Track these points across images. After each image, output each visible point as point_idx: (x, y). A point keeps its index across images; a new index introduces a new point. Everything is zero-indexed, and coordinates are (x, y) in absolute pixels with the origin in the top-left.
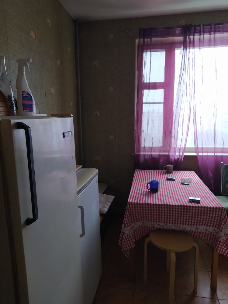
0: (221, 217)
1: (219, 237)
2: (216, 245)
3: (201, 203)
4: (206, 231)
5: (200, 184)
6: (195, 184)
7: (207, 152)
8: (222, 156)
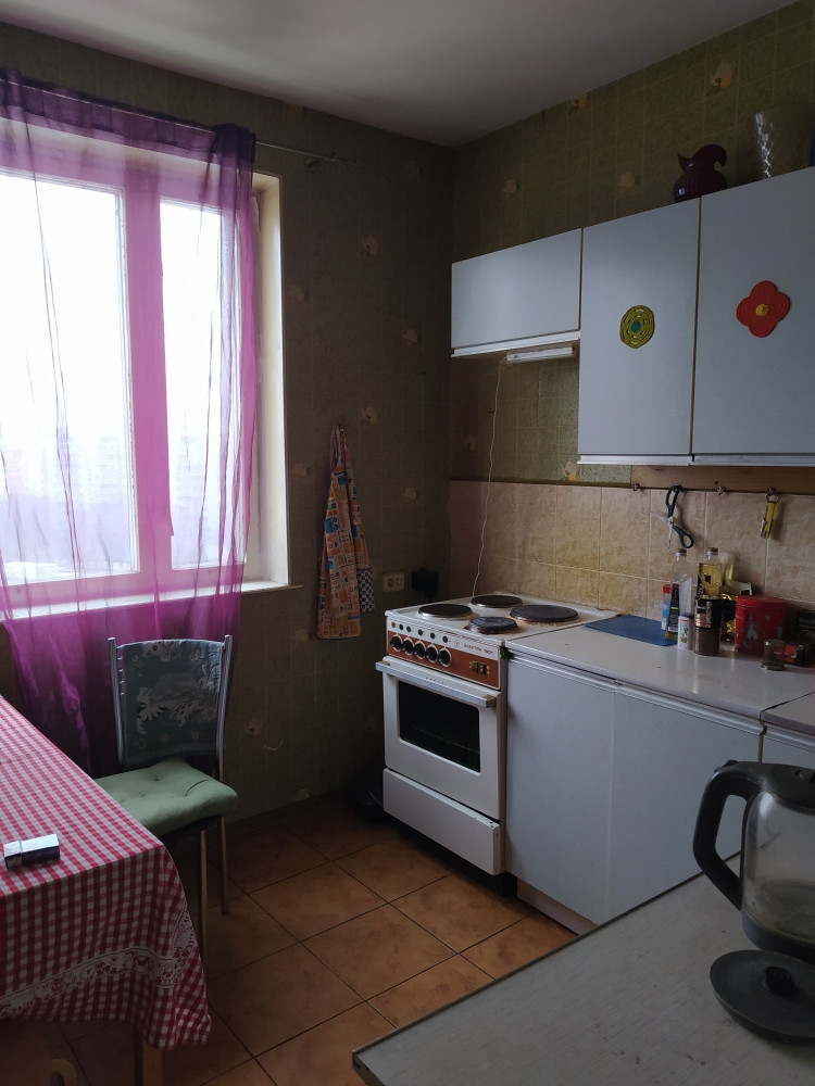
0: (154, 893)
1: (158, 980)
2: (151, 1019)
3: (63, 857)
4: (100, 973)
5: (38, 754)
6: (19, 759)
7: (48, 602)
8: (108, 612)
